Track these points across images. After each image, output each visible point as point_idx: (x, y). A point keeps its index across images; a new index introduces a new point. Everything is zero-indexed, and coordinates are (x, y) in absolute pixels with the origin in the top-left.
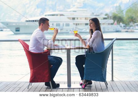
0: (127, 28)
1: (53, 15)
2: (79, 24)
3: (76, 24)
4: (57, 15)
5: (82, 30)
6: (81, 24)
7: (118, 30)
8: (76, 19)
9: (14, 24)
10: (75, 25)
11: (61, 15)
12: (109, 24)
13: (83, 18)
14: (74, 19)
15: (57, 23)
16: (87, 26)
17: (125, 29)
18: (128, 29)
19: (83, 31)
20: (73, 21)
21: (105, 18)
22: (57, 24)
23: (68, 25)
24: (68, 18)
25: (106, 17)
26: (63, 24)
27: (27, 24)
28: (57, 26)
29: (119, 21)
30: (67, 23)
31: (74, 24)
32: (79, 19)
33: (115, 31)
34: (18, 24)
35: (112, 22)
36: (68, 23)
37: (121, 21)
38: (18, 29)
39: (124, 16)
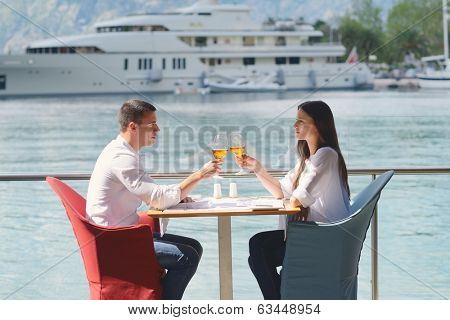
0: (396, 72)
1: (126, 28)
2: (219, 61)
3: (212, 62)
4: (141, 28)
5: (231, 81)
6: (228, 61)
7: (361, 80)
8: (210, 42)
10: (207, 63)
11: (155, 28)
12: (329, 60)
13: (234, 37)
14: (201, 41)
15: (143, 57)
16: (250, 68)
17: (385, 77)
18: (398, 79)
19: (234, 86)
20: (198, 49)
21: (313, 40)
22: (140, 61)
23: (179, 64)
24: (182, 39)
25: (319, 33)
26: (164, 60)
27: (31, 62)
28: (140, 68)
29: (364, 47)
30: (177, 56)
31: (203, 60)
32: (220, 42)
33: (350, 84)
35: (341, 54)
36: (182, 56)
37: (371, 47)
38: (1, 81)
39: (385, 29)
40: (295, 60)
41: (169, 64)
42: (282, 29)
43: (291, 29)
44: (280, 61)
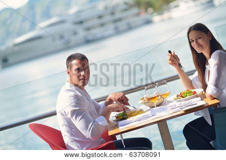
44: (115, 21)
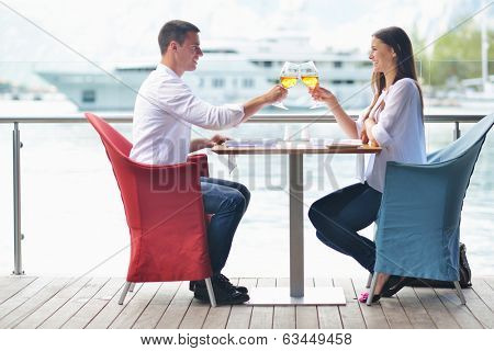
3: (277, 81)
8: (275, 65)
9: (78, 80)
20: (265, 70)
26: (235, 81)
34: (89, 80)
38: (90, 96)
40: (350, 82)
41: (240, 83)
42: (340, 54)
43: (347, 54)
